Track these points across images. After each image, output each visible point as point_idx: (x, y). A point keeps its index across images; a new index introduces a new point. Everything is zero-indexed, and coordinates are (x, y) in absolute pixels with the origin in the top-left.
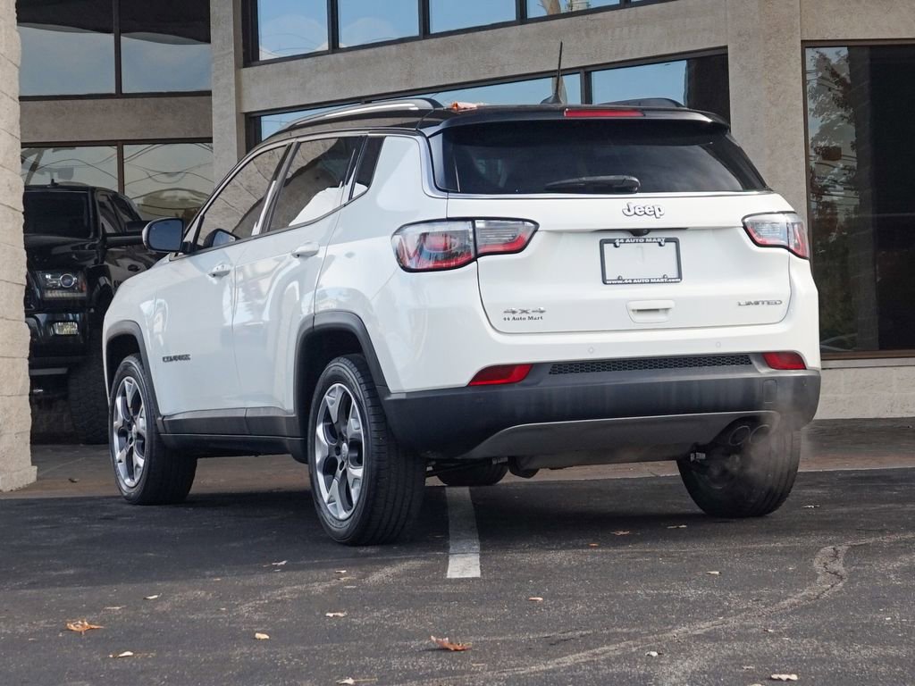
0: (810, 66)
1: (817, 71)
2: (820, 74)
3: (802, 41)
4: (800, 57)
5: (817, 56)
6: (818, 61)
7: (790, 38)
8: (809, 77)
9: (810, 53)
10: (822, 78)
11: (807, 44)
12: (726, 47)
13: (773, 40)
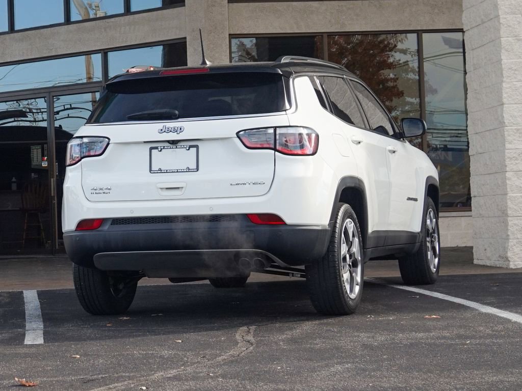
0: (234, 49)
1: (238, 52)
2: (240, 53)
3: (230, 35)
4: (228, 43)
5: (238, 43)
6: (239, 46)
7: (222, 32)
8: (233, 55)
9: (234, 41)
10: (241, 56)
11: (232, 36)
12: (185, 38)
13: (213, 34)
